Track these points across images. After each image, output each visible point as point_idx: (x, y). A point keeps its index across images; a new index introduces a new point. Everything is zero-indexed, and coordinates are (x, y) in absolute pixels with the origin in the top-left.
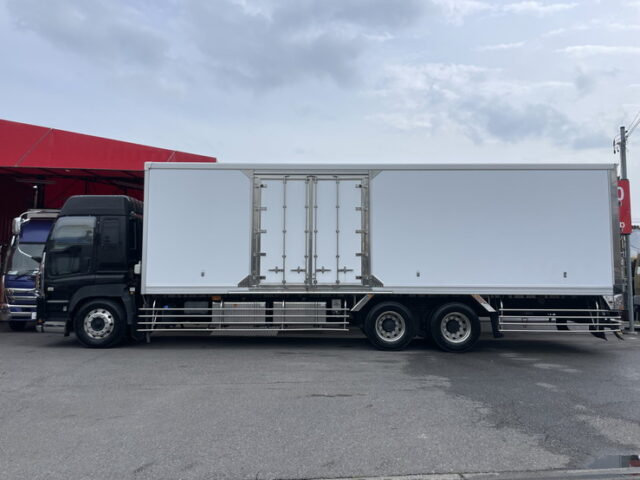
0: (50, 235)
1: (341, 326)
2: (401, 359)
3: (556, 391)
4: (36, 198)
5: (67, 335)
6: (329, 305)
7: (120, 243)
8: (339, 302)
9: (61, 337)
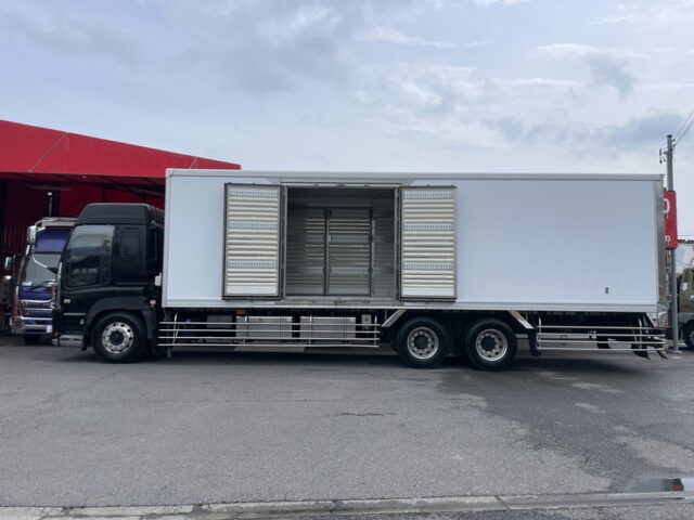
0: (66, 245)
1: (372, 342)
2: (434, 377)
3: (596, 411)
4: (50, 205)
5: (84, 349)
6: (359, 321)
7: (140, 254)
8: (369, 317)
9: (79, 351)
